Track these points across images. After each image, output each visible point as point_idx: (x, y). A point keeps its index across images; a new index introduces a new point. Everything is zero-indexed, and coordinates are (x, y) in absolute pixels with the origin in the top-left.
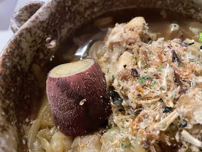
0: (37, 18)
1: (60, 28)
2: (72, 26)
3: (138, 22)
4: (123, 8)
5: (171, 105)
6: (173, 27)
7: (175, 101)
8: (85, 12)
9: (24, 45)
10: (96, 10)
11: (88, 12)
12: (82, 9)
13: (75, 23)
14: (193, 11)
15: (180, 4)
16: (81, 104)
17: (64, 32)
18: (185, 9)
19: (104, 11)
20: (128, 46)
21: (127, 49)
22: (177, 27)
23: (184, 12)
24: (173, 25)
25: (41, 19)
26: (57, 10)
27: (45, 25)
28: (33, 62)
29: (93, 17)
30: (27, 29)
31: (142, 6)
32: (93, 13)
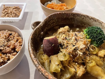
0: (40, 25)
1: (45, 29)
2: (47, 28)
3: (67, 27)
4: (62, 23)
5: (74, 45)
6: (78, 29)
7: (75, 44)
8: (51, 24)
9: (37, 32)
10: (54, 24)
11: (52, 24)
12: (50, 24)
13: (48, 27)
14: (83, 24)
15: (79, 23)
16: (53, 45)
17: (45, 30)
18: (81, 24)
19: (57, 24)
20: (64, 33)
21: (64, 34)
22: (79, 29)
23: (81, 25)
24: (77, 29)
25: (41, 25)
26: (45, 24)
27: (42, 27)
28: (38, 37)
29: (54, 26)
30: (38, 28)
31: (68, 23)
32: (53, 25)
